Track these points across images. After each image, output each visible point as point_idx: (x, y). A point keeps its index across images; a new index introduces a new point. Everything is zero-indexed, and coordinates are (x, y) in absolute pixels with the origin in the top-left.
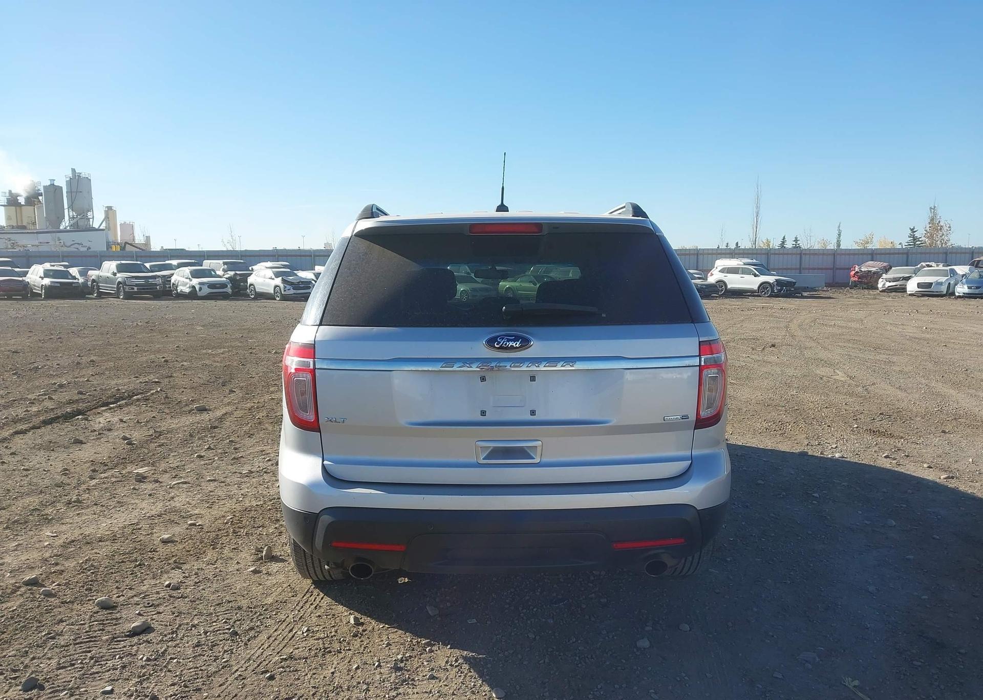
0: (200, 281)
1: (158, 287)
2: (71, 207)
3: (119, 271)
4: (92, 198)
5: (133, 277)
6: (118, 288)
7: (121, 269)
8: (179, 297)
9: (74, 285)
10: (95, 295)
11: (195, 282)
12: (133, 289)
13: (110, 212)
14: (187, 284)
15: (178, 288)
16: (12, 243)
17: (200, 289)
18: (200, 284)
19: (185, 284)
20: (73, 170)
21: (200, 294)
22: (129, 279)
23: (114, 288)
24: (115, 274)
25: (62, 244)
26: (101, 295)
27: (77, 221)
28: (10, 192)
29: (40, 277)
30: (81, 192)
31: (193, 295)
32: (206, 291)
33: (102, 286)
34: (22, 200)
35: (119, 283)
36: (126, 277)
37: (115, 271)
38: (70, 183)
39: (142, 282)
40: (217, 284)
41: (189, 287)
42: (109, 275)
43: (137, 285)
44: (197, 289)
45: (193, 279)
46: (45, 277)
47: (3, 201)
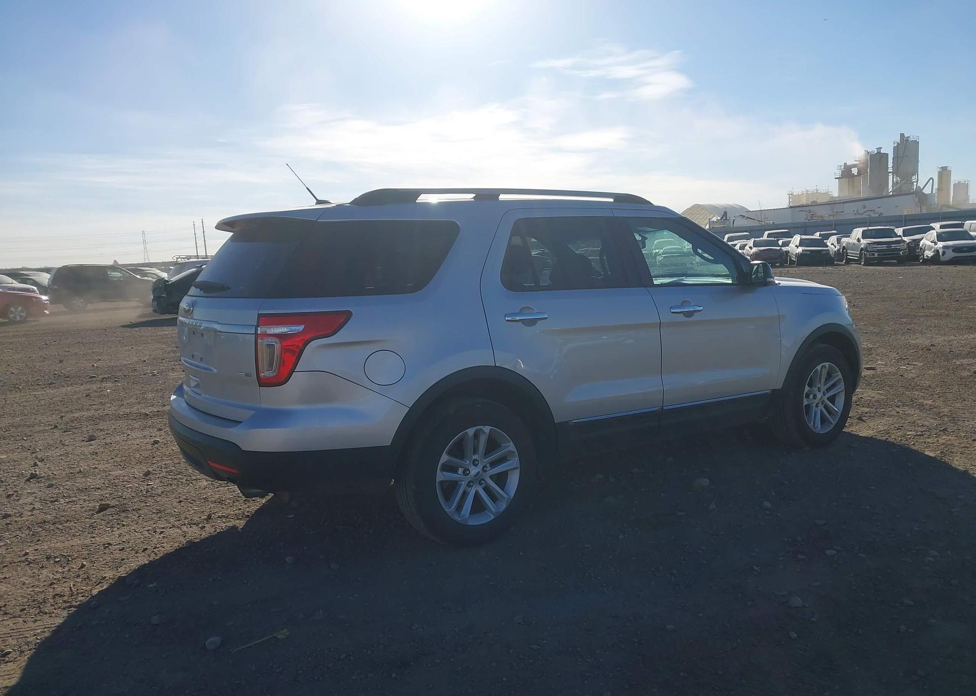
0: (944, 245)
1: (901, 252)
2: (896, 172)
3: (863, 237)
4: (918, 161)
5: (875, 243)
6: (861, 254)
7: (865, 235)
8: (925, 262)
9: (823, 253)
10: (844, 261)
11: (940, 245)
12: (873, 255)
13: (944, 173)
14: (932, 248)
15: (925, 253)
16: (812, 214)
17: (944, 253)
18: (944, 247)
19: (930, 248)
20: (902, 135)
21: (943, 259)
22: (871, 245)
23: (857, 254)
24: (859, 240)
25: (856, 212)
26: (849, 262)
27: (901, 186)
28: (845, 164)
29: (796, 246)
30: (907, 156)
31: (935, 260)
32: (950, 255)
33: (850, 253)
34: (855, 171)
35: (862, 249)
36: (868, 243)
37: (860, 237)
38: (896, 149)
39: (884, 247)
40: (964, 247)
41: (934, 252)
42: (856, 242)
43: (878, 251)
44: (941, 254)
45: (939, 243)
46: (799, 246)
47: (838, 173)
